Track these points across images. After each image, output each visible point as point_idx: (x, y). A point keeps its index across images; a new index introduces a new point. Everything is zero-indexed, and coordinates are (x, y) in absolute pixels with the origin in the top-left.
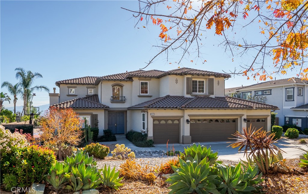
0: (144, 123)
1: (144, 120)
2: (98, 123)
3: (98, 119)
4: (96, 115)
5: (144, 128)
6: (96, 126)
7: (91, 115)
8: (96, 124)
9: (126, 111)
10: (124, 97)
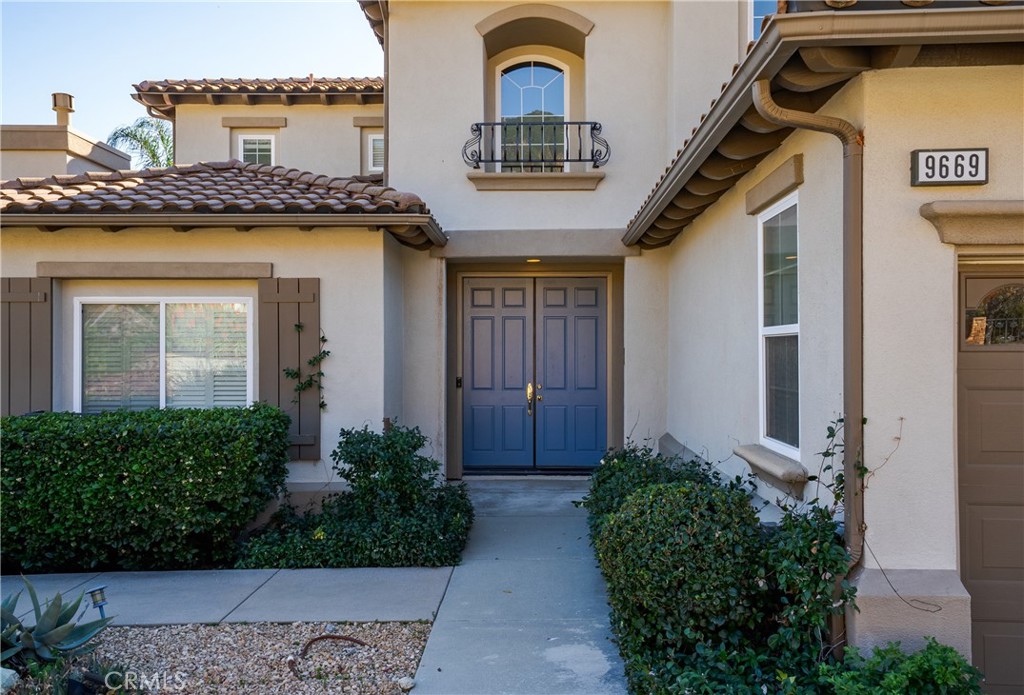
0: (783, 358)
1: (781, 300)
2: (326, 367)
3: (327, 330)
4: (308, 292)
5: (783, 421)
6: (301, 389)
7: (254, 289)
8: (307, 371)
9: (616, 266)
10: (595, 127)
